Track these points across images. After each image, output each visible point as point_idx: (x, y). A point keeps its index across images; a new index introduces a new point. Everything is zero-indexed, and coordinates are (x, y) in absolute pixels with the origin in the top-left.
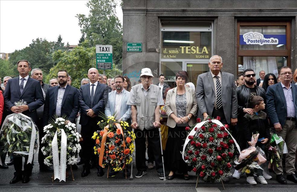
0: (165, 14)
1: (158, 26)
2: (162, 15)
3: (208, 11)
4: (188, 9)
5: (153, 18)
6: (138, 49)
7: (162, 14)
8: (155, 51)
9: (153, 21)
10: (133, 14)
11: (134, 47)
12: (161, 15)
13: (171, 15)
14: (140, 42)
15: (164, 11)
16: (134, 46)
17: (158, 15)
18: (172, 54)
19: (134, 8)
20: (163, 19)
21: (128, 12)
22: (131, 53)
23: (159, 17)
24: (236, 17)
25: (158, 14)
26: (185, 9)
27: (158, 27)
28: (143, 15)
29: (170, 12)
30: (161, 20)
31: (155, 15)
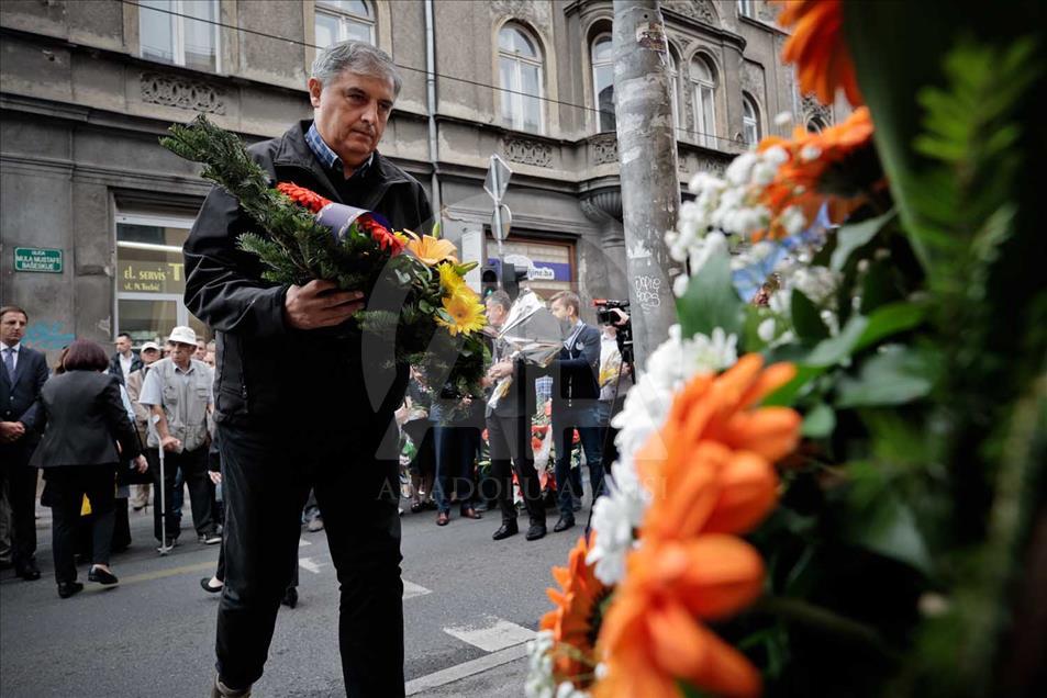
0: (127, 183)
1: (109, 210)
2: (120, 185)
4: (187, 176)
5: (97, 187)
6: (51, 266)
7: (120, 181)
8: (101, 273)
9: (94, 195)
10: (32, 173)
11: (37, 259)
12: (114, 184)
13: (144, 187)
14: (55, 247)
15: (124, 174)
16: (37, 256)
17: (109, 183)
18: (148, 282)
19: (37, 157)
20: (122, 193)
21: (14, 165)
22: (27, 275)
23: (110, 188)
25: (107, 180)
26: (181, 175)
27: (109, 214)
28: (63, 177)
29: (140, 180)
30: (115, 196)
31: (99, 181)
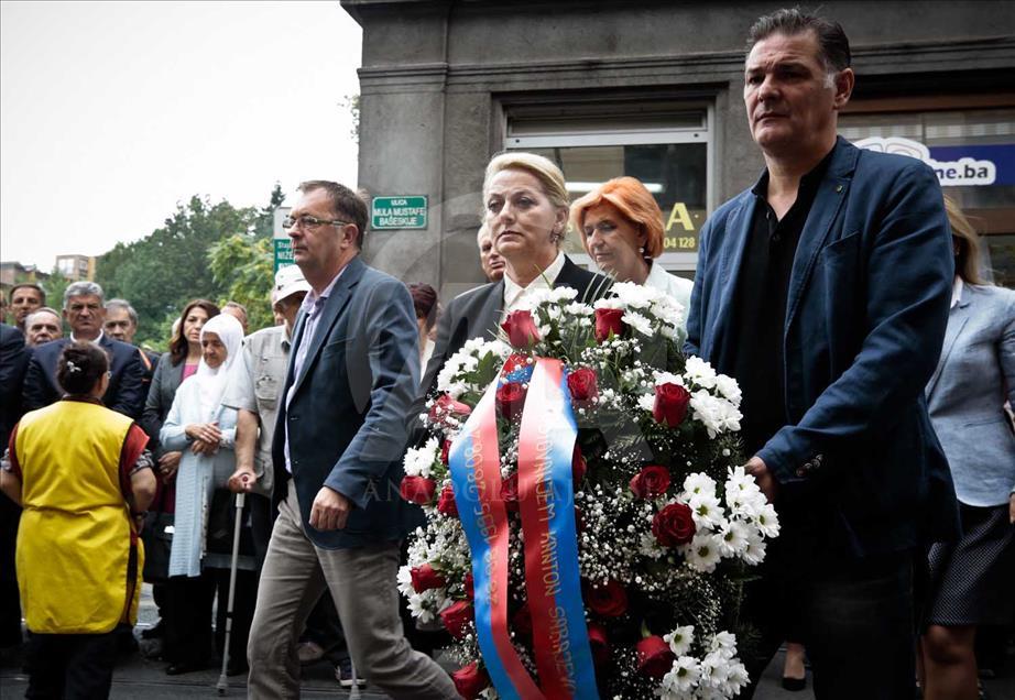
0: (519, 84)
1: (492, 128)
2: (507, 88)
3: (687, 62)
4: (606, 57)
5: (474, 97)
6: (413, 220)
7: (506, 82)
9: (472, 109)
10: (396, 89)
11: (397, 212)
12: (501, 88)
13: (541, 86)
14: (419, 193)
15: (515, 70)
16: (397, 207)
17: (492, 88)
19: (402, 65)
20: (512, 100)
21: (377, 82)
22: (385, 235)
23: (495, 95)
25: (492, 83)
26: (597, 58)
27: (492, 135)
28: (432, 88)
30: (505, 108)
31: (479, 88)
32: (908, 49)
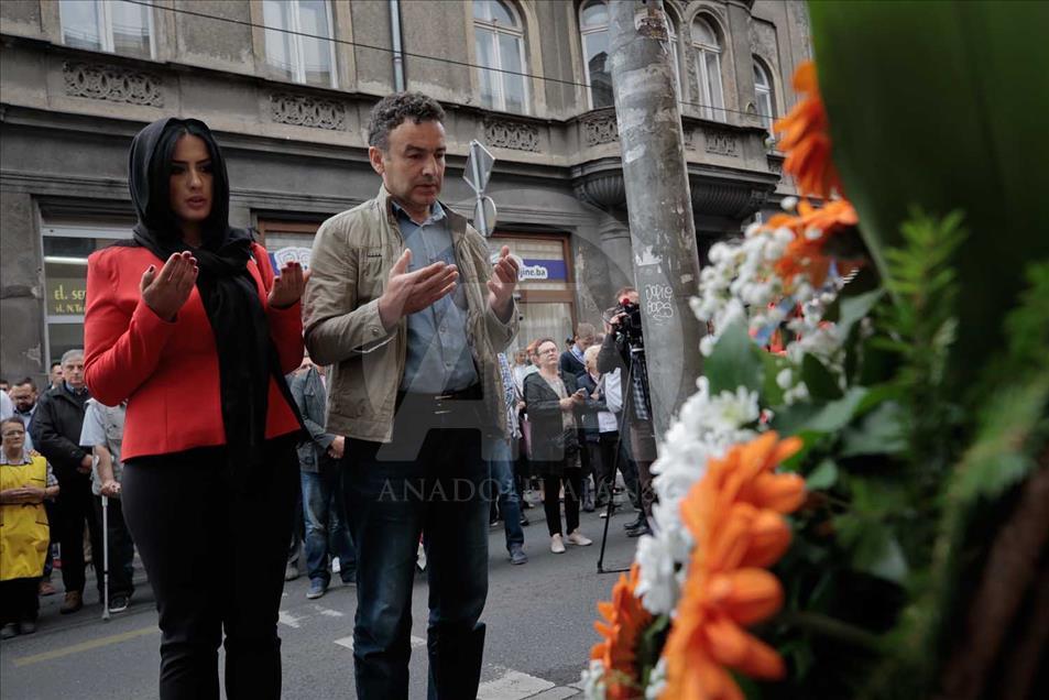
0: (54, 189)
1: (34, 221)
2: (45, 192)
4: (122, 180)
5: (16, 196)
7: (43, 187)
8: (27, 294)
9: (16, 205)
12: (39, 192)
13: (73, 194)
15: (51, 179)
17: (32, 191)
20: (48, 201)
23: (34, 196)
24: (253, 210)
25: (31, 187)
26: (115, 179)
27: (34, 226)
29: (69, 186)
30: (40, 206)
31: (20, 189)
32: (309, 198)
